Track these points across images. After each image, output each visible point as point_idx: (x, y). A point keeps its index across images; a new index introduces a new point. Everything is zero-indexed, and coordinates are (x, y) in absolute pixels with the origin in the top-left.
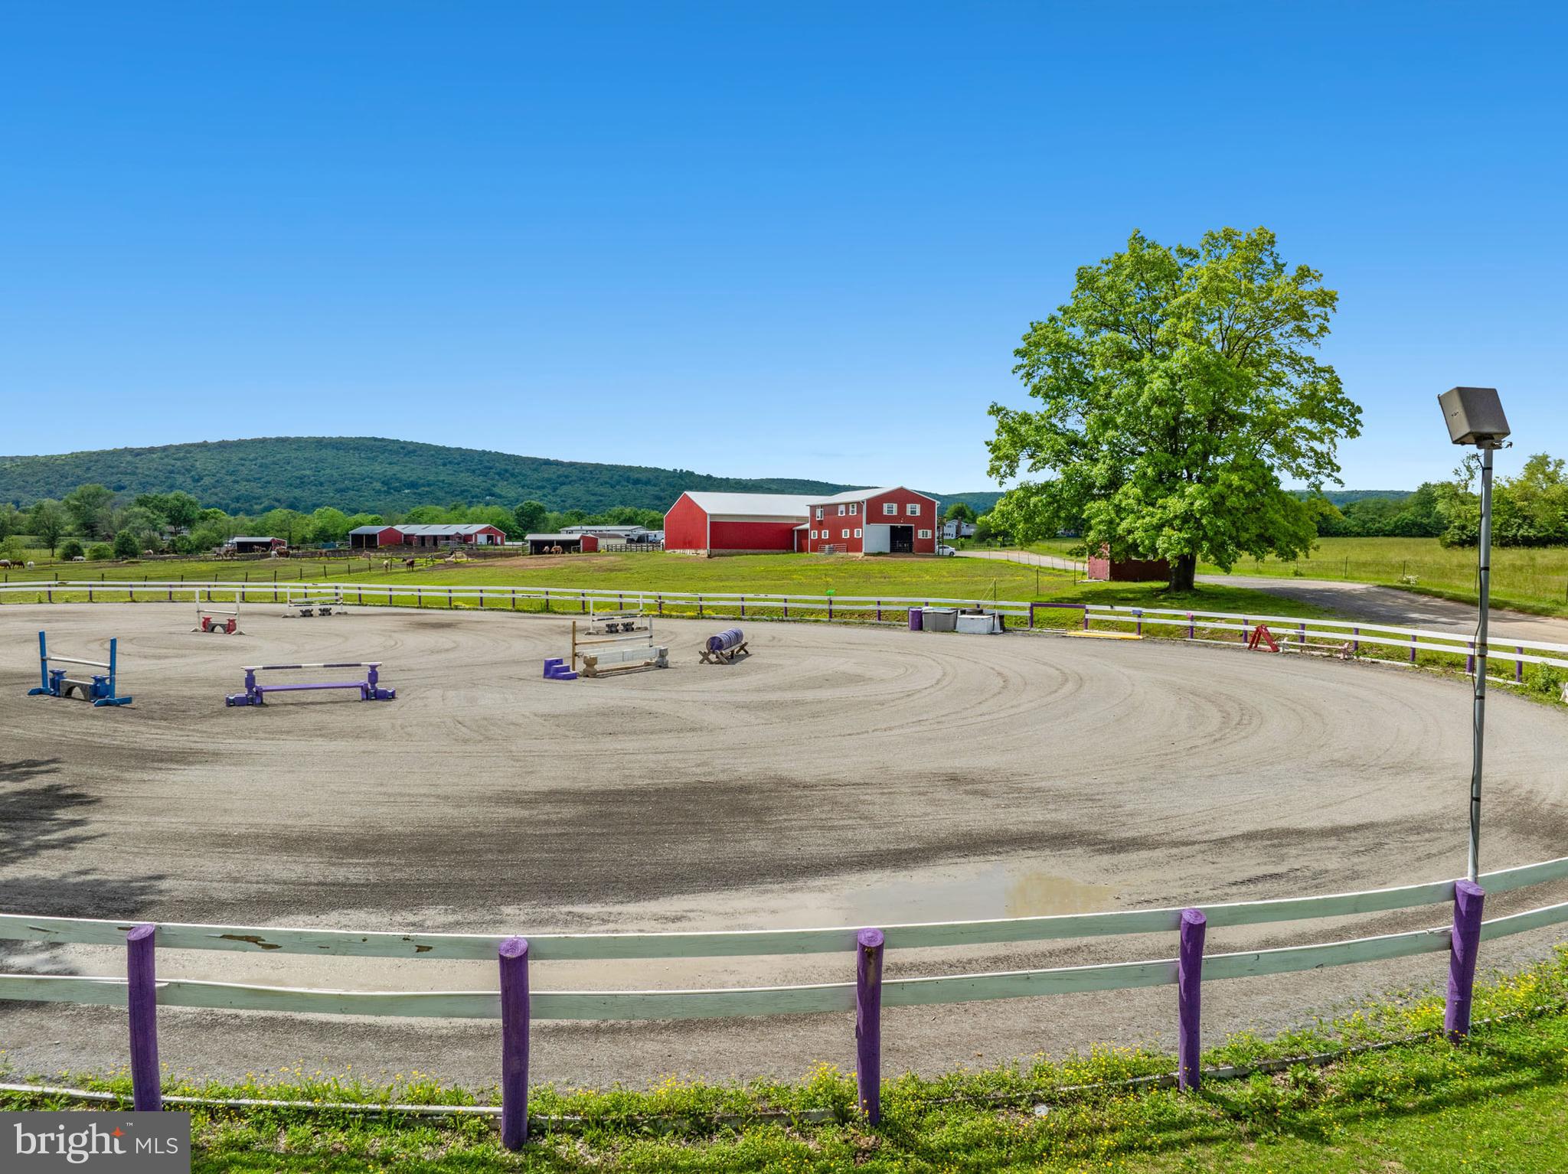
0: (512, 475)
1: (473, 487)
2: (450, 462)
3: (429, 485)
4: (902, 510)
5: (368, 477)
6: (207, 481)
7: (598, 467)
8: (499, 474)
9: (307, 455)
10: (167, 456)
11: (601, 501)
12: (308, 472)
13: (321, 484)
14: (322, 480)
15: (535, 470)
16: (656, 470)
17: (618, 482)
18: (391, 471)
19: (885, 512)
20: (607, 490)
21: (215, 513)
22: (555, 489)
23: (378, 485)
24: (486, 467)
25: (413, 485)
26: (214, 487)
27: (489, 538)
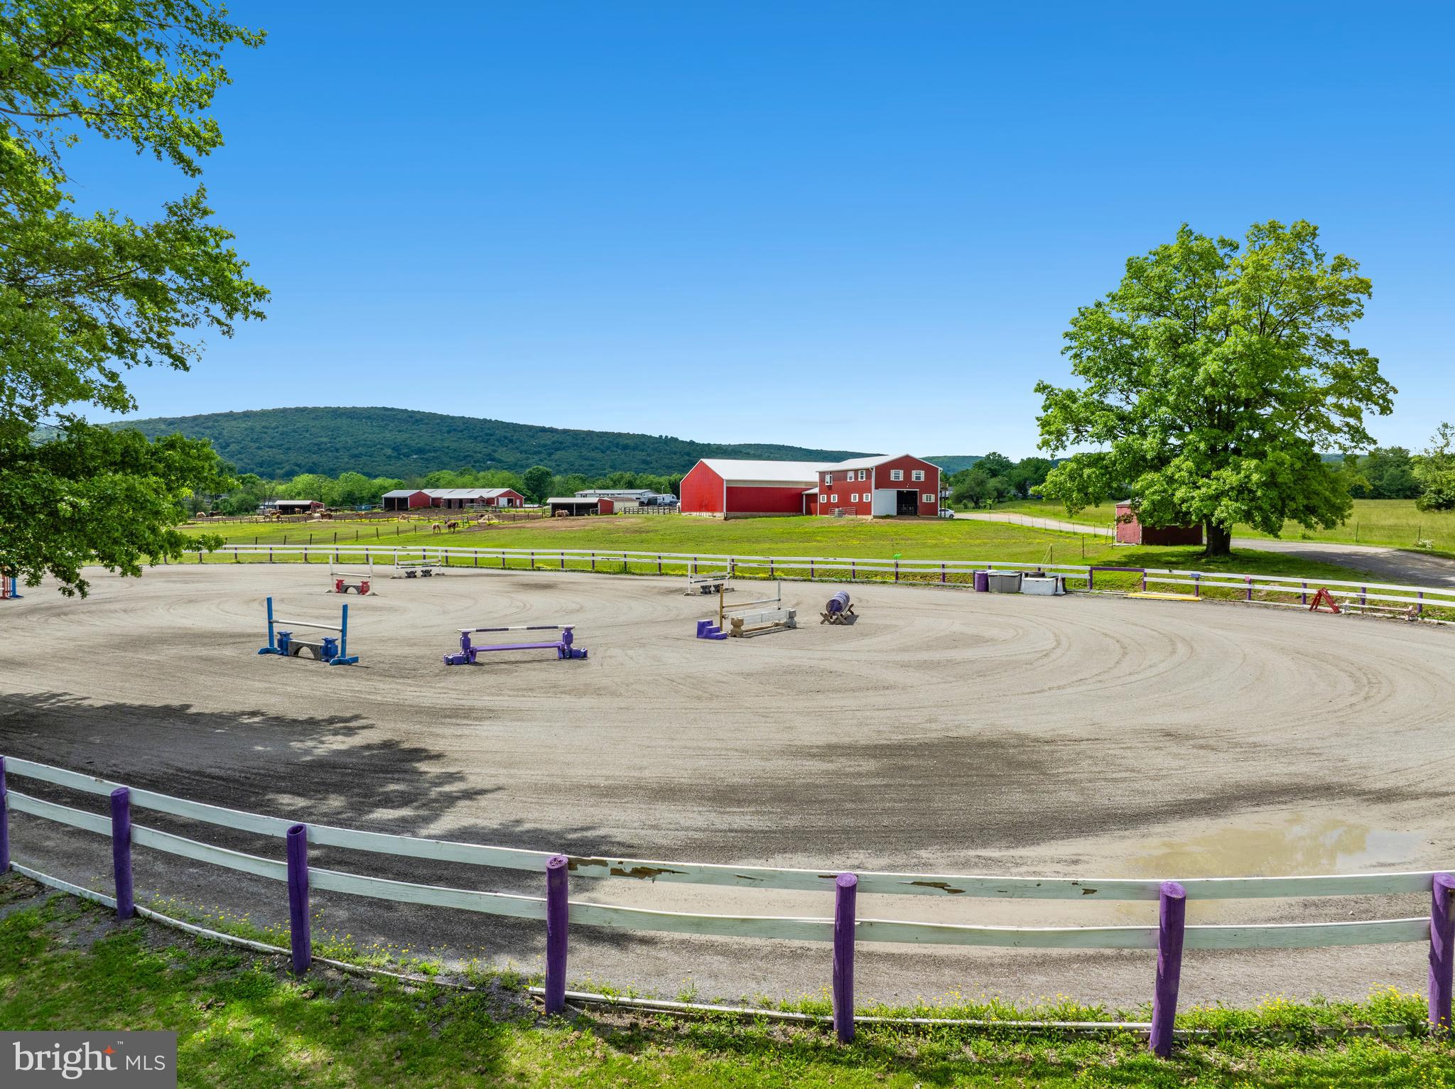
0: (511, 441)
1: (475, 452)
2: (455, 430)
3: (435, 451)
4: (908, 475)
5: (380, 443)
6: (233, 447)
7: (590, 434)
8: (499, 440)
9: (324, 424)
10: (197, 425)
11: (592, 465)
12: (324, 440)
13: (337, 450)
14: (338, 446)
15: (533, 437)
16: (643, 436)
17: (608, 448)
18: (400, 438)
19: (892, 478)
20: (598, 455)
21: (251, 477)
22: (550, 455)
23: (389, 451)
24: (487, 434)
25: (420, 451)
26: (240, 453)
27: (510, 501)
